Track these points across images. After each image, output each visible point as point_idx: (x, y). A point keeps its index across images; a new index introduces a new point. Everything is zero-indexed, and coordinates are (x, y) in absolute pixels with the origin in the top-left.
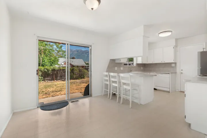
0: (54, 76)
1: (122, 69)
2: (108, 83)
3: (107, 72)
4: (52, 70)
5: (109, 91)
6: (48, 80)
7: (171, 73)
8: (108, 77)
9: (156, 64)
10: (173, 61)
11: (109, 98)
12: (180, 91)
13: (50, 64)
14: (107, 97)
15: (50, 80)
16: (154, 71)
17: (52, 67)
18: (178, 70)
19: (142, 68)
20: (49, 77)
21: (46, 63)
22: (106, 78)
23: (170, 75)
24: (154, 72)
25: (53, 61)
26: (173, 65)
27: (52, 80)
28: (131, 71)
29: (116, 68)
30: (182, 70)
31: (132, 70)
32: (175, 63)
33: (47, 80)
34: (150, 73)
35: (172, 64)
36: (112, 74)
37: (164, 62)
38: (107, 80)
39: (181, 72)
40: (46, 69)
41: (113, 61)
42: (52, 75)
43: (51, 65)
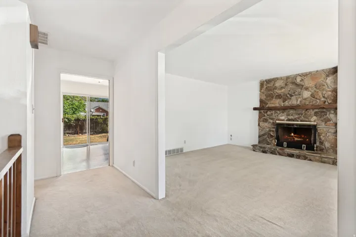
0: (78, 129)
4: (75, 120)
6: (69, 133)
13: (72, 111)
15: (72, 134)
17: (75, 116)
20: (71, 130)
21: (66, 109)
25: (77, 107)
27: (75, 134)
33: (67, 133)
40: (66, 118)
42: (76, 127)
43: (74, 113)
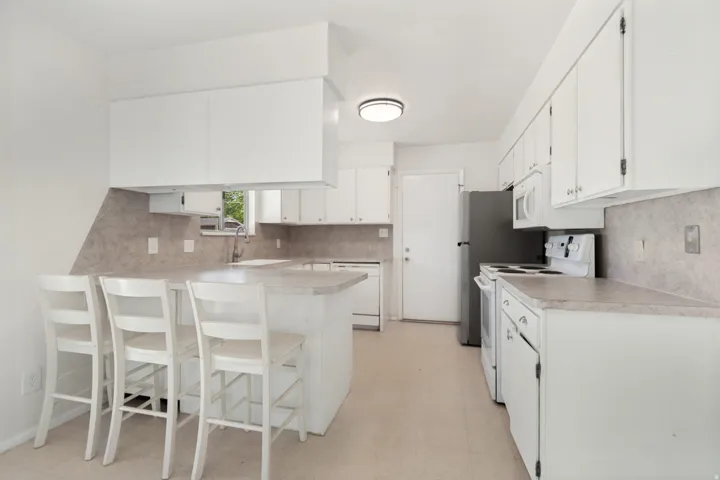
1: (189, 246)
2: (90, 347)
3: (78, 270)
5: (94, 401)
7: (385, 261)
8: (85, 308)
9: (331, 228)
10: (385, 220)
11: (98, 453)
12: (400, 318)
14: (83, 455)
16: (324, 254)
18: (398, 252)
19: (278, 243)
22: (76, 318)
23: (382, 269)
24: (328, 260)
26: (383, 233)
28: (236, 257)
29: (153, 246)
30: (408, 250)
31: (239, 251)
32: (390, 227)
34: (312, 263)
35: (381, 230)
36: (122, 286)
37: (357, 222)
38: (83, 331)
39: (406, 255)
41: (129, 202)
